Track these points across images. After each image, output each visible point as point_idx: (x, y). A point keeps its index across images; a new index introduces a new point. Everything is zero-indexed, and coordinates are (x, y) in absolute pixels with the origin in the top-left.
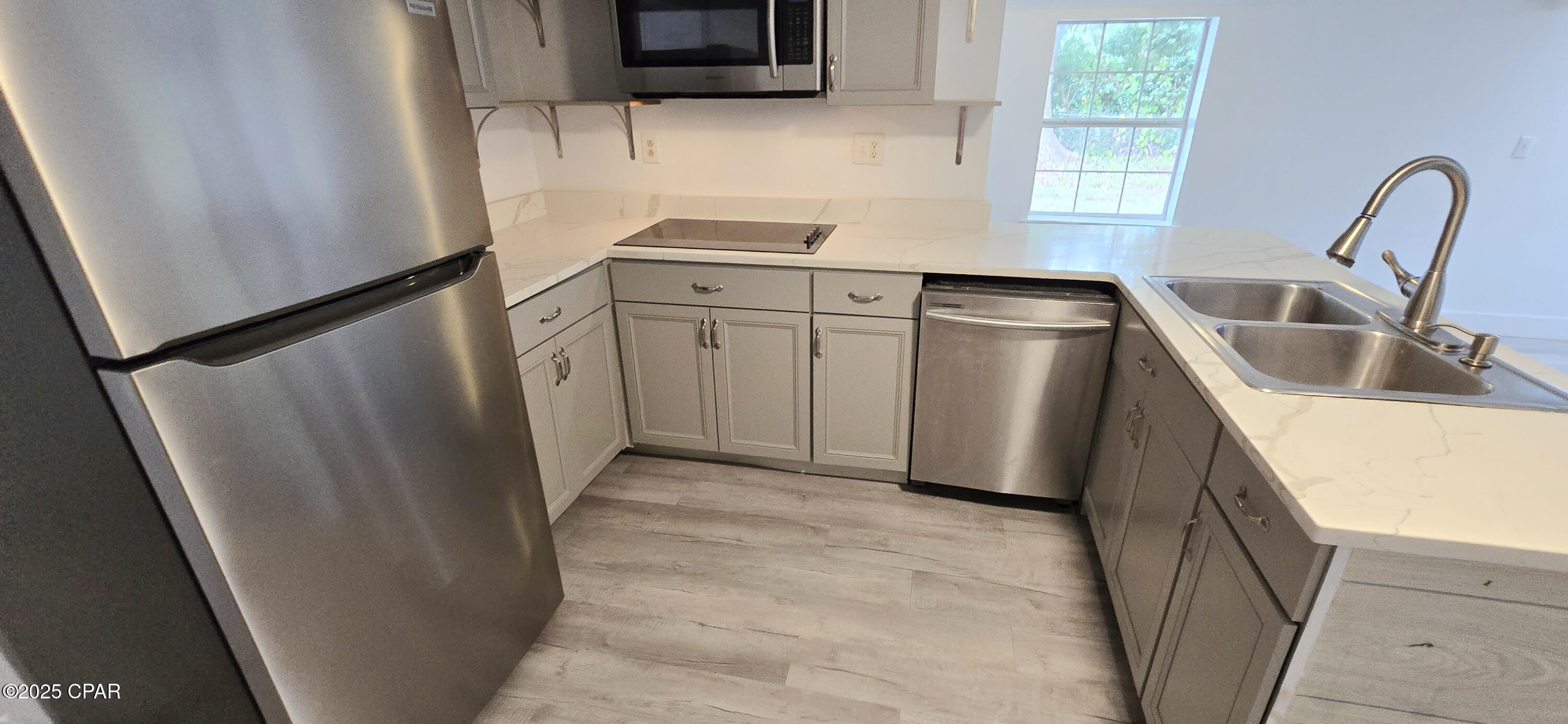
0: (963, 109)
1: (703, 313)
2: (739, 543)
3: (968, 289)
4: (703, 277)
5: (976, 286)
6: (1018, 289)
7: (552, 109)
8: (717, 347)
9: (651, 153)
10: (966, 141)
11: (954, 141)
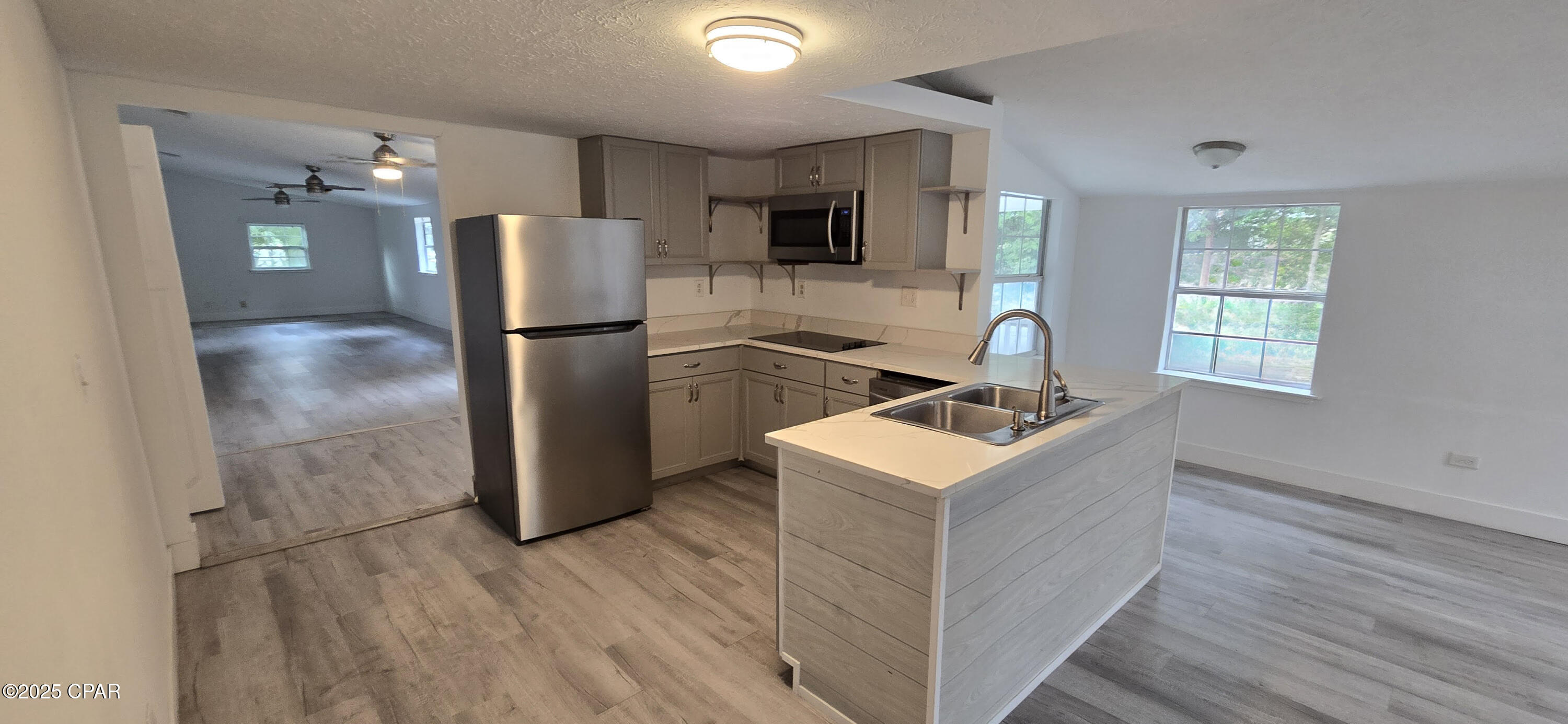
0: (963, 275)
1: (776, 381)
2: (753, 513)
3: (898, 381)
4: (780, 360)
5: (906, 380)
6: (923, 385)
7: (762, 266)
8: (783, 403)
9: (802, 293)
10: (965, 294)
11: (958, 293)
